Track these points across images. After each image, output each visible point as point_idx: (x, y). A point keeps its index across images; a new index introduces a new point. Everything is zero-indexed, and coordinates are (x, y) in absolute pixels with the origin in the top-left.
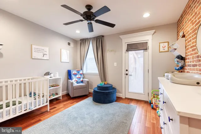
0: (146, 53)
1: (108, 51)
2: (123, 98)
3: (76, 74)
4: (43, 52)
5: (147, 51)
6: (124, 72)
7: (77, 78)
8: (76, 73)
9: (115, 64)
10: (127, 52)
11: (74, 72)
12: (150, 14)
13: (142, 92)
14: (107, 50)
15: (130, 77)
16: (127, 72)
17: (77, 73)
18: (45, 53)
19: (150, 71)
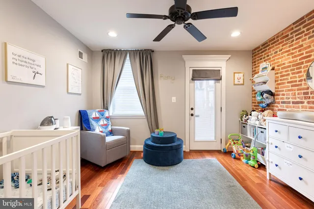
0: (218, 85)
1: (161, 77)
2: (186, 151)
3: (98, 118)
4: (32, 66)
5: (219, 83)
6: (188, 112)
7: (102, 125)
8: (98, 116)
9: (174, 99)
10: (193, 81)
11: (93, 114)
12: (241, 33)
13: (213, 138)
14: (159, 76)
15: (196, 118)
16: (192, 112)
17: (101, 116)
18: (38, 69)
19: (224, 110)
